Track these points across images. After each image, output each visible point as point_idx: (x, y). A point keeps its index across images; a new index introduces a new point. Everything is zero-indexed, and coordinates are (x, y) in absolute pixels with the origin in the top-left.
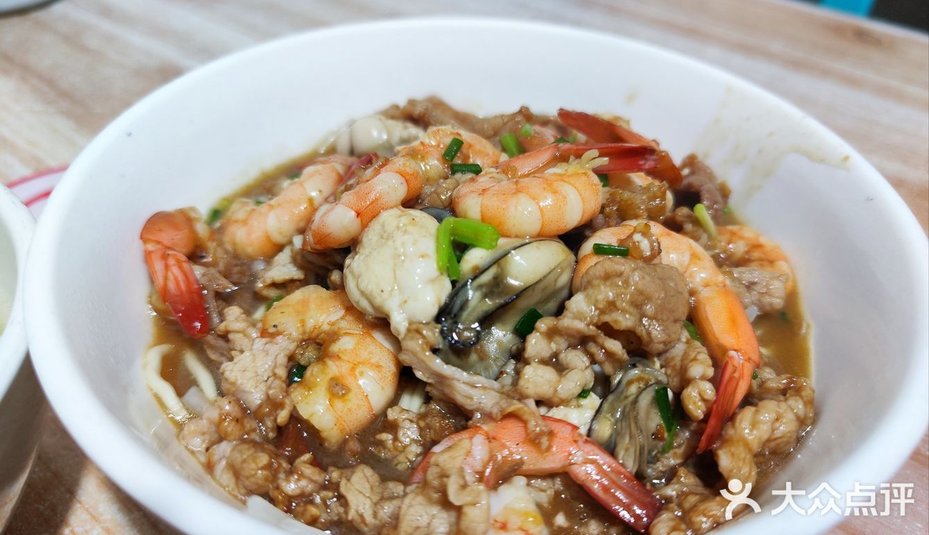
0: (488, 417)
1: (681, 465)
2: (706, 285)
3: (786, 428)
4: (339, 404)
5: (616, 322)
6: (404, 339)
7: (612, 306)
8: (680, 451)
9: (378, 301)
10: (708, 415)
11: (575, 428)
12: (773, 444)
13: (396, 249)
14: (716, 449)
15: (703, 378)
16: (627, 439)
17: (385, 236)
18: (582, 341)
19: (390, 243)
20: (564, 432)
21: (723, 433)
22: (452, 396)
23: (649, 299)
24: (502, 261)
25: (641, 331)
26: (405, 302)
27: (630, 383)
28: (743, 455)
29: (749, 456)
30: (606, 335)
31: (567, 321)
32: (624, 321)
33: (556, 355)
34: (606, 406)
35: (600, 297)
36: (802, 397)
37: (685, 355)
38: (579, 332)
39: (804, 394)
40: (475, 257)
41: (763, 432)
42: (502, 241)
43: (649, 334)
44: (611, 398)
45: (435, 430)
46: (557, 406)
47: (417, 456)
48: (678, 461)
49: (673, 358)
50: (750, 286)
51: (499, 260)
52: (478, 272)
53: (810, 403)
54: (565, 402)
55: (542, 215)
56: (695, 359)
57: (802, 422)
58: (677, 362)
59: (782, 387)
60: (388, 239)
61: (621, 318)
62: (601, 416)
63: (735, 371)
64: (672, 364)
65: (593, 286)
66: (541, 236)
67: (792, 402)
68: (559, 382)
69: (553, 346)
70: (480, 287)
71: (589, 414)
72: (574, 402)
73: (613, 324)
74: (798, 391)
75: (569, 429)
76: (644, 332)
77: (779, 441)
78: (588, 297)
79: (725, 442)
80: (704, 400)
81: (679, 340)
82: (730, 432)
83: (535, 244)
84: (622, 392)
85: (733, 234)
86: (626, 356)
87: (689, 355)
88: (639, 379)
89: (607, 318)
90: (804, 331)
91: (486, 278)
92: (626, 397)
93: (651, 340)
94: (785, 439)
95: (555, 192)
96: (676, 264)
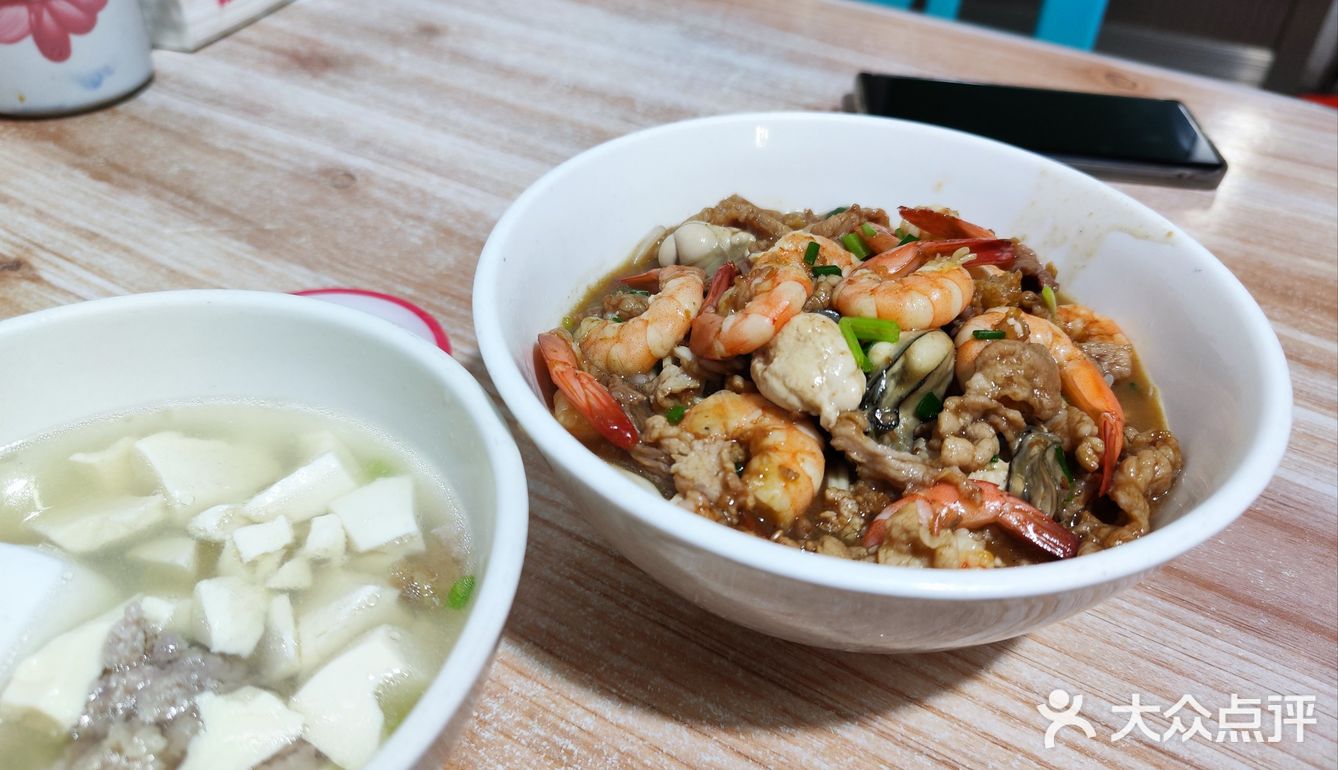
0: (921, 485)
1: (1084, 509)
2: (1069, 360)
3: (1162, 471)
4: (792, 487)
5: (1015, 394)
6: (835, 426)
7: (1009, 380)
8: (1082, 497)
9: (809, 396)
10: (1101, 465)
11: (996, 486)
12: (1155, 486)
13: (817, 349)
14: (1112, 492)
15: (1091, 435)
16: (1042, 490)
17: (802, 338)
18: (985, 414)
19: (810, 344)
20: (988, 490)
21: (1114, 479)
22: (884, 471)
23: (1038, 372)
24: (908, 351)
25: (1034, 401)
26: (834, 394)
27: (1031, 445)
28: (1136, 494)
29: (1141, 495)
30: (1006, 406)
31: (972, 398)
32: (1020, 393)
33: (963, 428)
34: (1014, 467)
35: (998, 375)
36: (1170, 446)
37: (1070, 420)
38: (983, 405)
39: (1170, 443)
40: (882, 351)
41: (1146, 475)
42: (902, 335)
43: (1041, 402)
44: (1016, 460)
45: (874, 504)
46: (975, 471)
47: (862, 526)
48: (1081, 507)
49: (1059, 423)
50: (1099, 359)
51: (904, 351)
52: (890, 363)
53: (1176, 450)
54: (981, 467)
55: (934, 309)
56: (1080, 421)
57: (1174, 465)
58: (1064, 424)
59: (1150, 440)
60: (805, 341)
61: (1018, 391)
62: (1014, 475)
63: (1112, 429)
64: (1060, 428)
65: (989, 366)
66: (931, 328)
67: (1163, 450)
68: (975, 450)
69: (961, 421)
70: (893, 375)
71: (1003, 474)
72: (988, 466)
73: (1010, 396)
74: (1165, 441)
75: (992, 487)
76: (1037, 401)
77: (1160, 482)
78: (987, 376)
79: (1118, 486)
80: (1096, 453)
81: (1061, 407)
82: (1121, 478)
83: (929, 335)
84: (1025, 455)
85: (1068, 312)
86: (1024, 424)
87: (1073, 419)
88: (1037, 443)
89: (1007, 392)
90: (1151, 393)
91: (897, 367)
92: (1031, 458)
93: (1042, 407)
94: (1163, 480)
95: (941, 288)
96: (1042, 343)
